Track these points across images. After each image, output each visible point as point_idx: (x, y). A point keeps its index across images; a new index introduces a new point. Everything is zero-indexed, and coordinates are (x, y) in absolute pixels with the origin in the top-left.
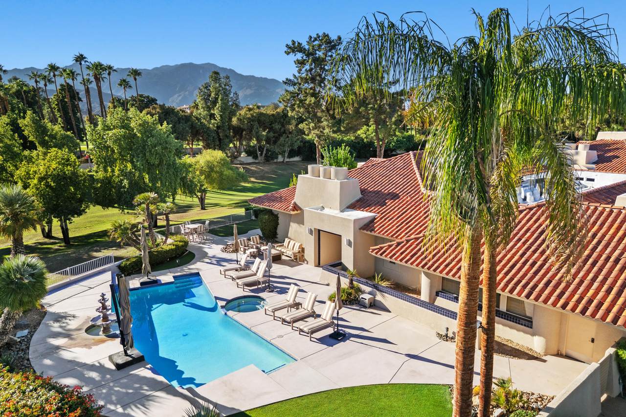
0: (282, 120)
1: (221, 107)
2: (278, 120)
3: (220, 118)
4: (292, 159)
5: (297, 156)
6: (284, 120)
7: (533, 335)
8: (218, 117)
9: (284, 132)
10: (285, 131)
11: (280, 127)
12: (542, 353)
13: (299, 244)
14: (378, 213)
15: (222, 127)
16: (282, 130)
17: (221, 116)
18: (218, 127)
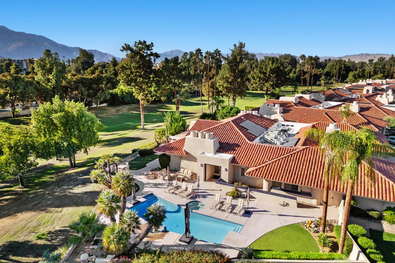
0: (97, 82)
1: (56, 74)
2: (95, 82)
3: (55, 82)
4: (101, 105)
5: (105, 103)
6: (99, 82)
7: (312, 199)
8: (54, 81)
9: (99, 90)
10: (99, 88)
11: (97, 86)
12: (316, 205)
13: (191, 171)
14: (234, 154)
15: (57, 88)
16: (98, 88)
17: (56, 80)
18: (54, 88)
